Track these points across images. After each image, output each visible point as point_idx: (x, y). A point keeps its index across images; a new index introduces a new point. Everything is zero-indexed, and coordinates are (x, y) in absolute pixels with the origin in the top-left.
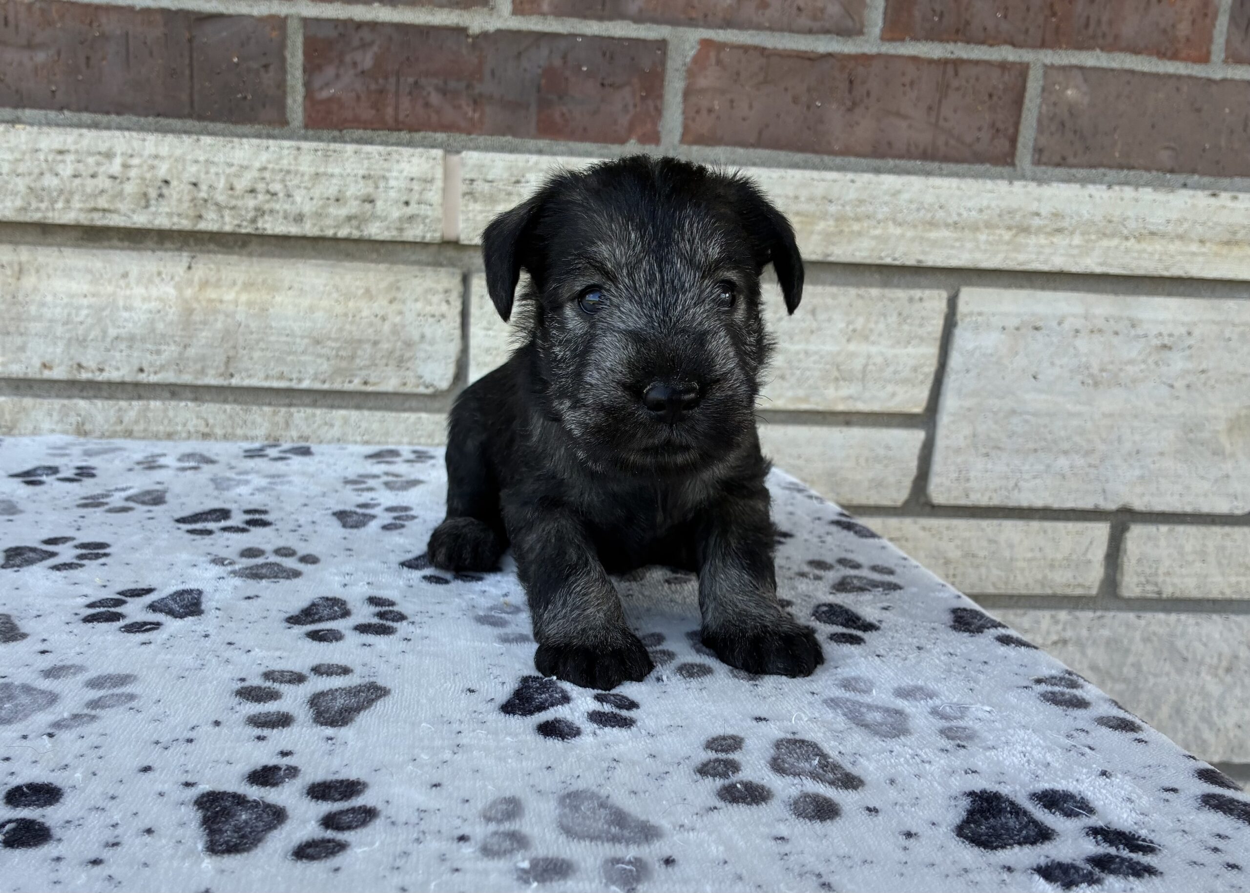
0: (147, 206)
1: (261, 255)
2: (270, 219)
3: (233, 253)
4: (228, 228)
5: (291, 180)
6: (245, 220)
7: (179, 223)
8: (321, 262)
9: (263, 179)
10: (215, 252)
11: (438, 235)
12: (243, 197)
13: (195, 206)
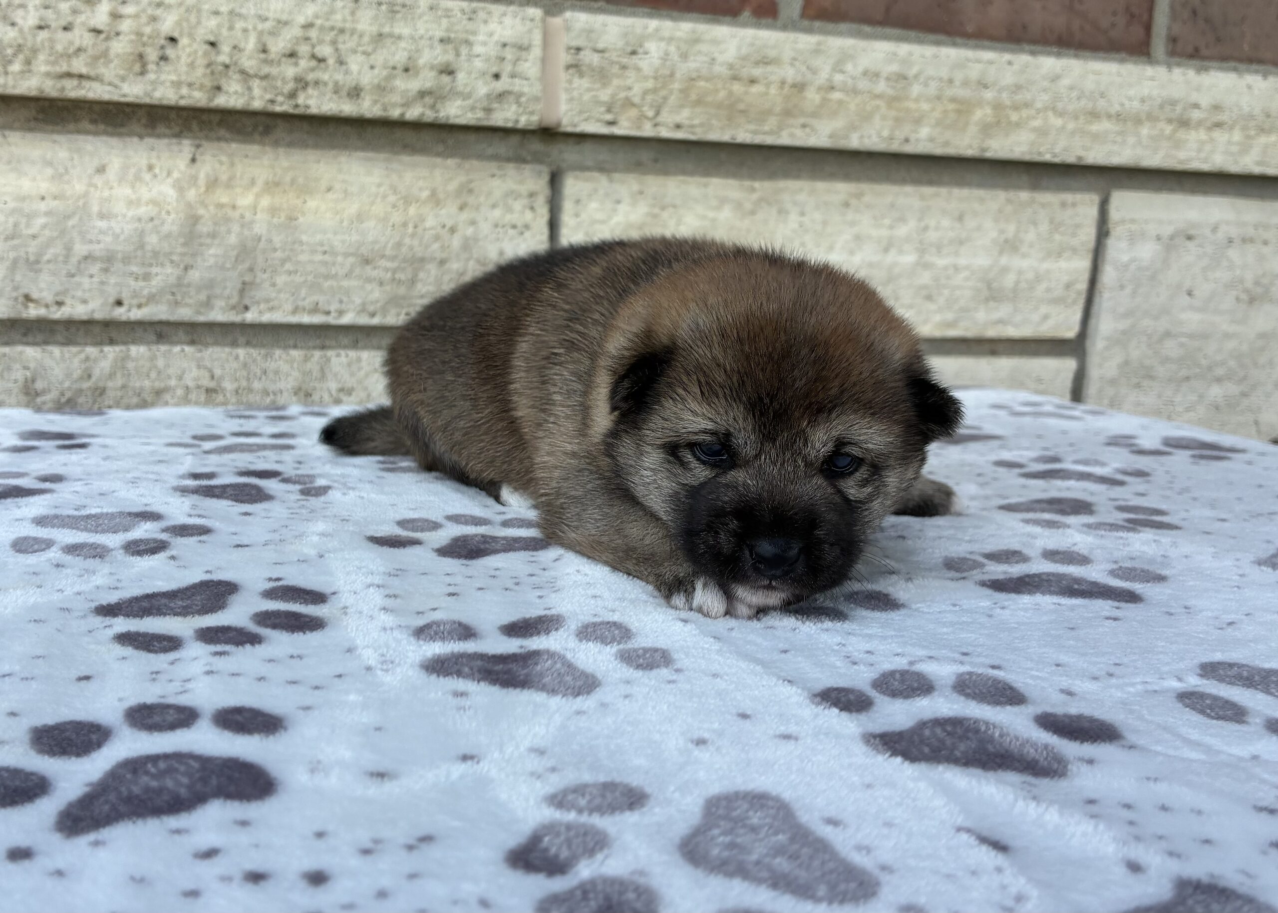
0: (143, 73)
1: (291, 145)
2: (316, 93)
3: (253, 142)
4: (257, 104)
5: (344, 42)
6: (282, 94)
7: (190, 97)
8: (370, 154)
9: (307, 39)
10: (227, 140)
11: (535, 118)
12: (279, 63)
13: (212, 73)
